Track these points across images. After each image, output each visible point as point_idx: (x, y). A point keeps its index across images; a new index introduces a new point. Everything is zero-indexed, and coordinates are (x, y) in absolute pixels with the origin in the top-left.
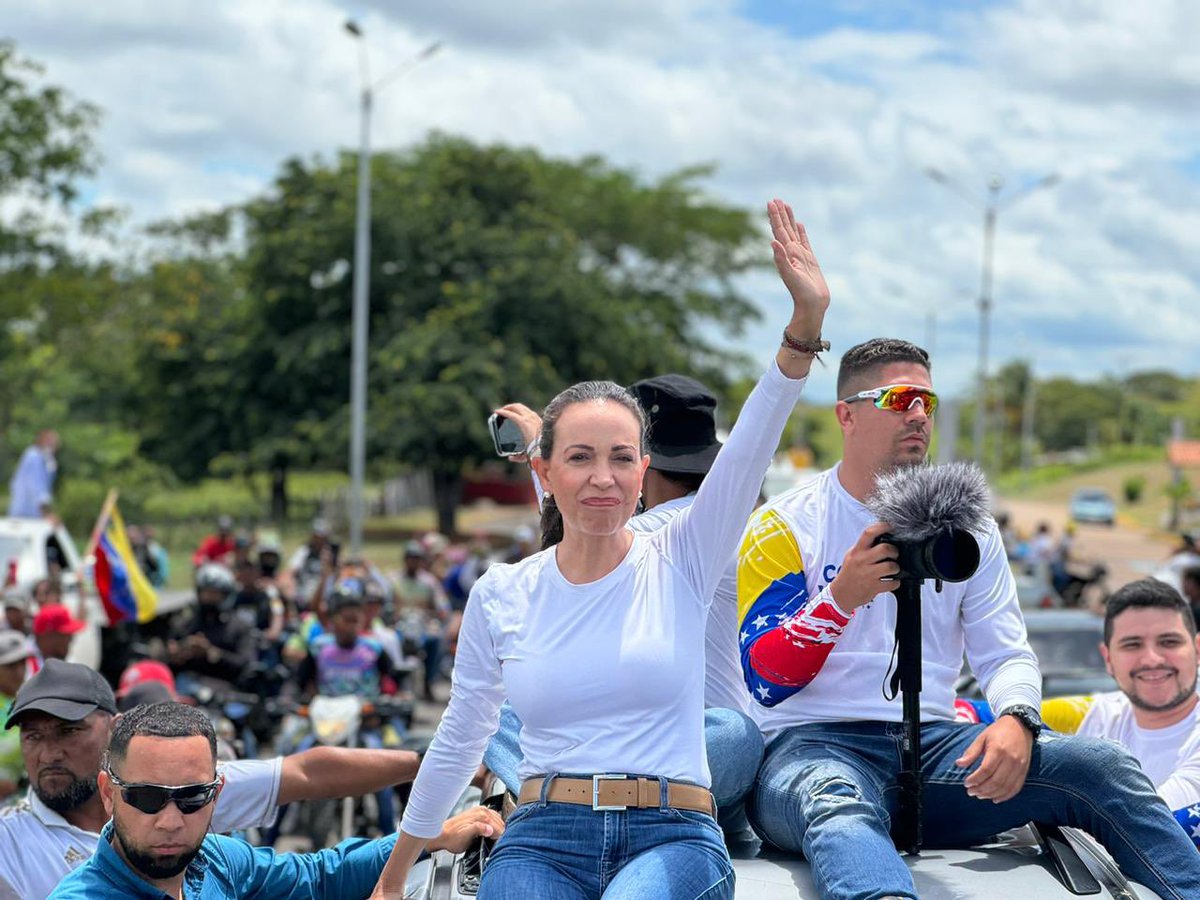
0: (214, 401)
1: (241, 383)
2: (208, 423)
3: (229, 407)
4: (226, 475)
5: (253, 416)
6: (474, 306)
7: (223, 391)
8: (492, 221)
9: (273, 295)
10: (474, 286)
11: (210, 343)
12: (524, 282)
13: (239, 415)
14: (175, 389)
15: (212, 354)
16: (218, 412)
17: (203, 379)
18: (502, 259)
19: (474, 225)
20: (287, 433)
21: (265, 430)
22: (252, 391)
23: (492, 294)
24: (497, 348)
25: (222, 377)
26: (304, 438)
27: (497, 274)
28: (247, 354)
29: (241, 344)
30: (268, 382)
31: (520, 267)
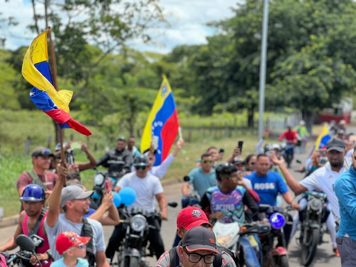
0: (216, 83)
1: (226, 76)
2: (215, 91)
3: (222, 85)
4: (220, 111)
5: (231, 89)
6: (321, 45)
7: (220, 79)
8: (330, 11)
9: (242, 40)
10: (322, 37)
11: (216, 60)
12: (341, 34)
13: (226, 89)
14: (202, 78)
15: (216, 64)
16: (218, 87)
17: (213, 74)
18: (333, 26)
19: (324, 12)
20: (243, 95)
21: (235, 94)
22: (231, 78)
23: (328, 39)
24: (330, 61)
25: (219, 74)
26: (249, 97)
27: (331, 31)
28: (230, 64)
29: (227, 60)
30: (237, 76)
31: (341, 28)
